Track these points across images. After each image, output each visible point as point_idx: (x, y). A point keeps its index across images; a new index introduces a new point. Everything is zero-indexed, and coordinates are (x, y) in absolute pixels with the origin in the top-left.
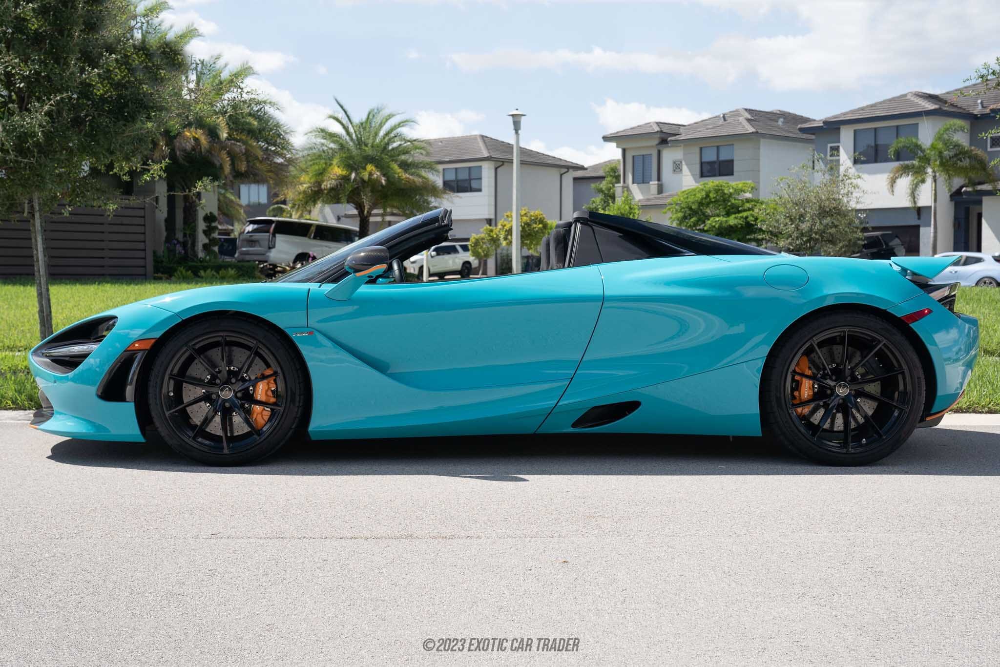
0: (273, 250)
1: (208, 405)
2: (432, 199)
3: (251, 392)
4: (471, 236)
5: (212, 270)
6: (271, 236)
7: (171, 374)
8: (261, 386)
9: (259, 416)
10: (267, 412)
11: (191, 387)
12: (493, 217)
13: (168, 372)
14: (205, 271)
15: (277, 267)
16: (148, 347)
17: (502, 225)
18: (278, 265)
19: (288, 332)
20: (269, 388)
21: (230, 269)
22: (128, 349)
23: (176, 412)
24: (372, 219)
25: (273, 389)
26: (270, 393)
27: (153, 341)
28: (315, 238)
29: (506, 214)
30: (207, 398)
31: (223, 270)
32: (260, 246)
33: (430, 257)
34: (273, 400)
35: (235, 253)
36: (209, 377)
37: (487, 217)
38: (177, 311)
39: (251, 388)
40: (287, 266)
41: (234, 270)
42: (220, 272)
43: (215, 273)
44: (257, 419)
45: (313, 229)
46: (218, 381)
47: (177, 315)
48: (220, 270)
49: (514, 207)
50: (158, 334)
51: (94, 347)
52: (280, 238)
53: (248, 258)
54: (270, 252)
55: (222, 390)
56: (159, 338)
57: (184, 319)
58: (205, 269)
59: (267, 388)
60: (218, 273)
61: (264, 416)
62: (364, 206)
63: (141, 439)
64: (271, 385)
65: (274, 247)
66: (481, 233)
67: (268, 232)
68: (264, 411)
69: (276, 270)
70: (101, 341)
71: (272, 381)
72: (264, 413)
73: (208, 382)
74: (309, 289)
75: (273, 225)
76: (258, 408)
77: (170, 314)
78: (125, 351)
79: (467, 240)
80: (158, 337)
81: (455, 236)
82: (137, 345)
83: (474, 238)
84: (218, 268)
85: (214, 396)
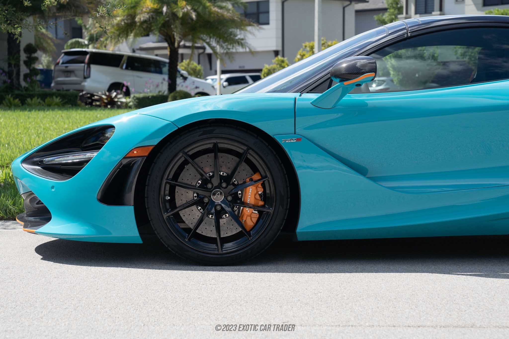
0: (88, 80)
1: (199, 208)
2: (238, 31)
3: (240, 196)
4: (264, 67)
5: (38, 98)
6: (86, 66)
7: (167, 179)
8: (251, 190)
9: (249, 218)
10: (256, 215)
11: (183, 190)
12: (280, 48)
13: (166, 177)
14: (32, 99)
15: (93, 95)
16: (147, 154)
17: (300, 55)
18: (95, 94)
19: (277, 138)
20: (257, 192)
21: (54, 97)
22: (128, 156)
23: (171, 215)
24: (181, 51)
25: (260, 193)
26: (258, 197)
27: (151, 148)
28: (127, 68)
29: (304, 45)
30: (199, 202)
31: (48, 98)
32: (76, 76)
33: (222, 87)
34: (261, 203)
35: (51, 83)
36: (200, 182)
37: (274, 48)
38: (173, 119)
39: (240, 192)
40: (103, 94)
41: (59, 98)
42: (46, 100)
43: (41, 102)
44: (247, 221)
45: (125, 59)
46: (209, 186)
47: (173, 123)
48: (46, 98)
49: (316, 38)
50: (155, 142)
51: (93, 155)
52: (94, 68)
53: (65, 87)
54: (85, 81)
55: (214, 194)
56: (156, 146)
57: (180, 127)
58: (31, 97)
59: (256, 192)
60: (44, 101)
61: (252, 219)
62: (174, 39)
63: (140, 241)
64: (259, 189)
65: (89, 76)
66: (273, 64)
67: (83, 62)
68: (253, 214)
69: (93, 98)
70: (100, 148)
71: (260, 186)
72: (253, 215)
73: (199, 187)
74: (295, 98)
75: (88, 56)
76: (247, 211)
77: (166, 122)
78: (125, 158)
79: (260, 71)
80: (156, 144)
81: (244, 67)
82: (135, 152)
83: (267, 68)
84: (44, 97)
85: (206, 200)
